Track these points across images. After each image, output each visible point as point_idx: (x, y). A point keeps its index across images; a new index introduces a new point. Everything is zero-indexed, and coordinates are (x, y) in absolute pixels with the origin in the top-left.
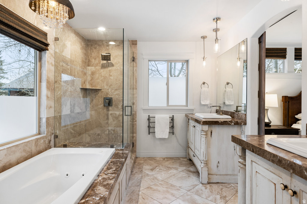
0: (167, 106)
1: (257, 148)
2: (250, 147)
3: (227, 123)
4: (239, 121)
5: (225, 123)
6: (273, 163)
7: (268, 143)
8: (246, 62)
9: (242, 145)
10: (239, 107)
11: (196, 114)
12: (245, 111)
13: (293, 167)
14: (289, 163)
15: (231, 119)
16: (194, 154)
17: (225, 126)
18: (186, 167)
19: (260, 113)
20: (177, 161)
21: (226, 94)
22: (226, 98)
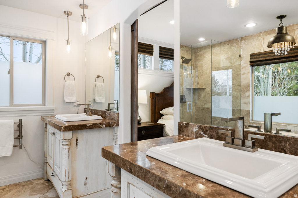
0: (11, 106)
1: (137, 168)
2: (127, 165)
3: (97, 126)
4: (111, 122)
5: (94, 126)
6: (159, 190)
7: (147, 156)
8: (118, 53)
9: (115, 162)
10: (110, 105)
11: (57, 115)
12: (118, 109)
13: (187, 196)
14: (181, 190)
15: (101, 121)
16: (53, 173)
17: (95, 129)
18: (41, 194)
19: (133, 112)
20: (27, 187)
21: (96, 90)
22: (96, 94)
